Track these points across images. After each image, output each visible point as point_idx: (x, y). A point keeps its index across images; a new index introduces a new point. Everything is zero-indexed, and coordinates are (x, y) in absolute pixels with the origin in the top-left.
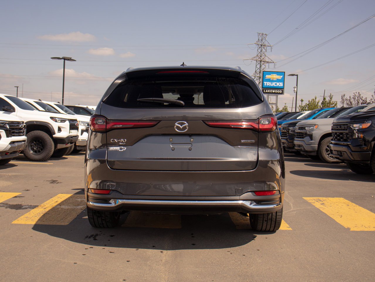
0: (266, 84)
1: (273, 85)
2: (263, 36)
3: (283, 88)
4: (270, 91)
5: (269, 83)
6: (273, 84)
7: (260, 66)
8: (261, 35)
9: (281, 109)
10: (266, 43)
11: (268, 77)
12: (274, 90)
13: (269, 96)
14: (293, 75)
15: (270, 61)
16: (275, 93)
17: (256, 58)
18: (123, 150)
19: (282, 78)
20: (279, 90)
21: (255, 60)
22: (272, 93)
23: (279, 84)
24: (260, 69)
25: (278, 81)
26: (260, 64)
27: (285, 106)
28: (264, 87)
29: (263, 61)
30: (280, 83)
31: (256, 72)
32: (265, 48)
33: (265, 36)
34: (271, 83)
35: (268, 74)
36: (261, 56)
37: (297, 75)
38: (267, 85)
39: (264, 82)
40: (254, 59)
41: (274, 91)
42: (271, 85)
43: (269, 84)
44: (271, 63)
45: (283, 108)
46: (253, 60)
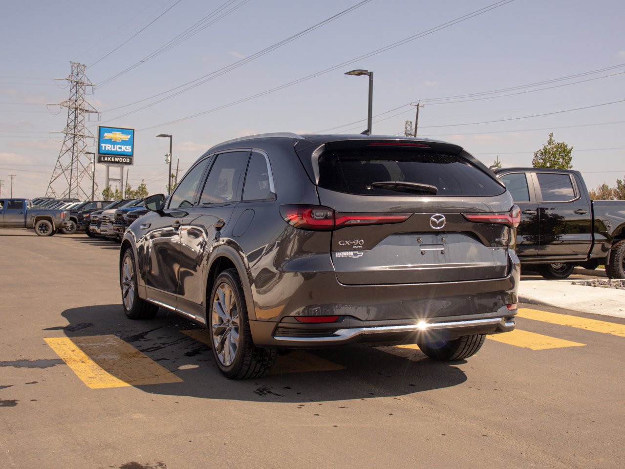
0: (105, 147)
1: (115, 150)
2: (78, 69)
3: (131, 154)
4: (111, 159)
5: (110, 145)
6: (116, 148)
7: (75, 118)
8: (76, 65)
9: (134, 188)
10: (84, 80)
11: (107, 135)
12: (118, 157)
13: (110, 168)
14: (164, 136)
15: (91, 109)
16: (119, 162)
17: (68, 103)
18: (358, 256)
19: (130, 139)
20: (126, 158)
21: (66, 107)
22: (115, 162)
23: (126, 148)
24: (75, 122)
25: (124, 143)
26: (75, 113)
27: (142, 184)
28: (101, 152)
29: (81, 109)
30: (128, 147)
31: (68, 126)
32: (83, 87)
33: (83, 68)
34: (113, 146)
35: (108, 132)
36: (76, 101)
37: (171, 137)
38: (107, 149)
39: (102, 145)
40: (65, 105)
41: (117, 160)
42: (113, 149)
43: (110, 147)
44: (93, 112)
45: (139, 187)
46: (63, 106)
